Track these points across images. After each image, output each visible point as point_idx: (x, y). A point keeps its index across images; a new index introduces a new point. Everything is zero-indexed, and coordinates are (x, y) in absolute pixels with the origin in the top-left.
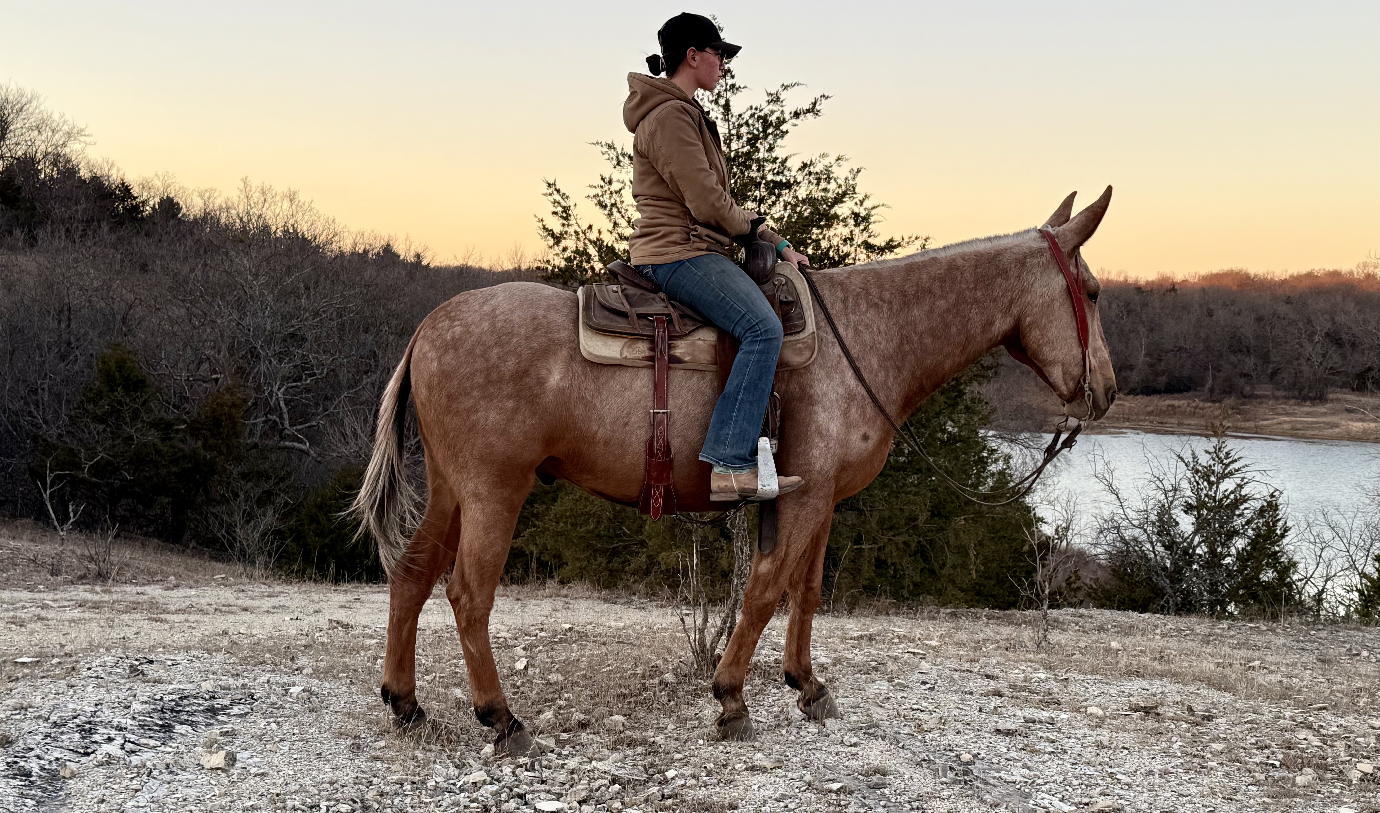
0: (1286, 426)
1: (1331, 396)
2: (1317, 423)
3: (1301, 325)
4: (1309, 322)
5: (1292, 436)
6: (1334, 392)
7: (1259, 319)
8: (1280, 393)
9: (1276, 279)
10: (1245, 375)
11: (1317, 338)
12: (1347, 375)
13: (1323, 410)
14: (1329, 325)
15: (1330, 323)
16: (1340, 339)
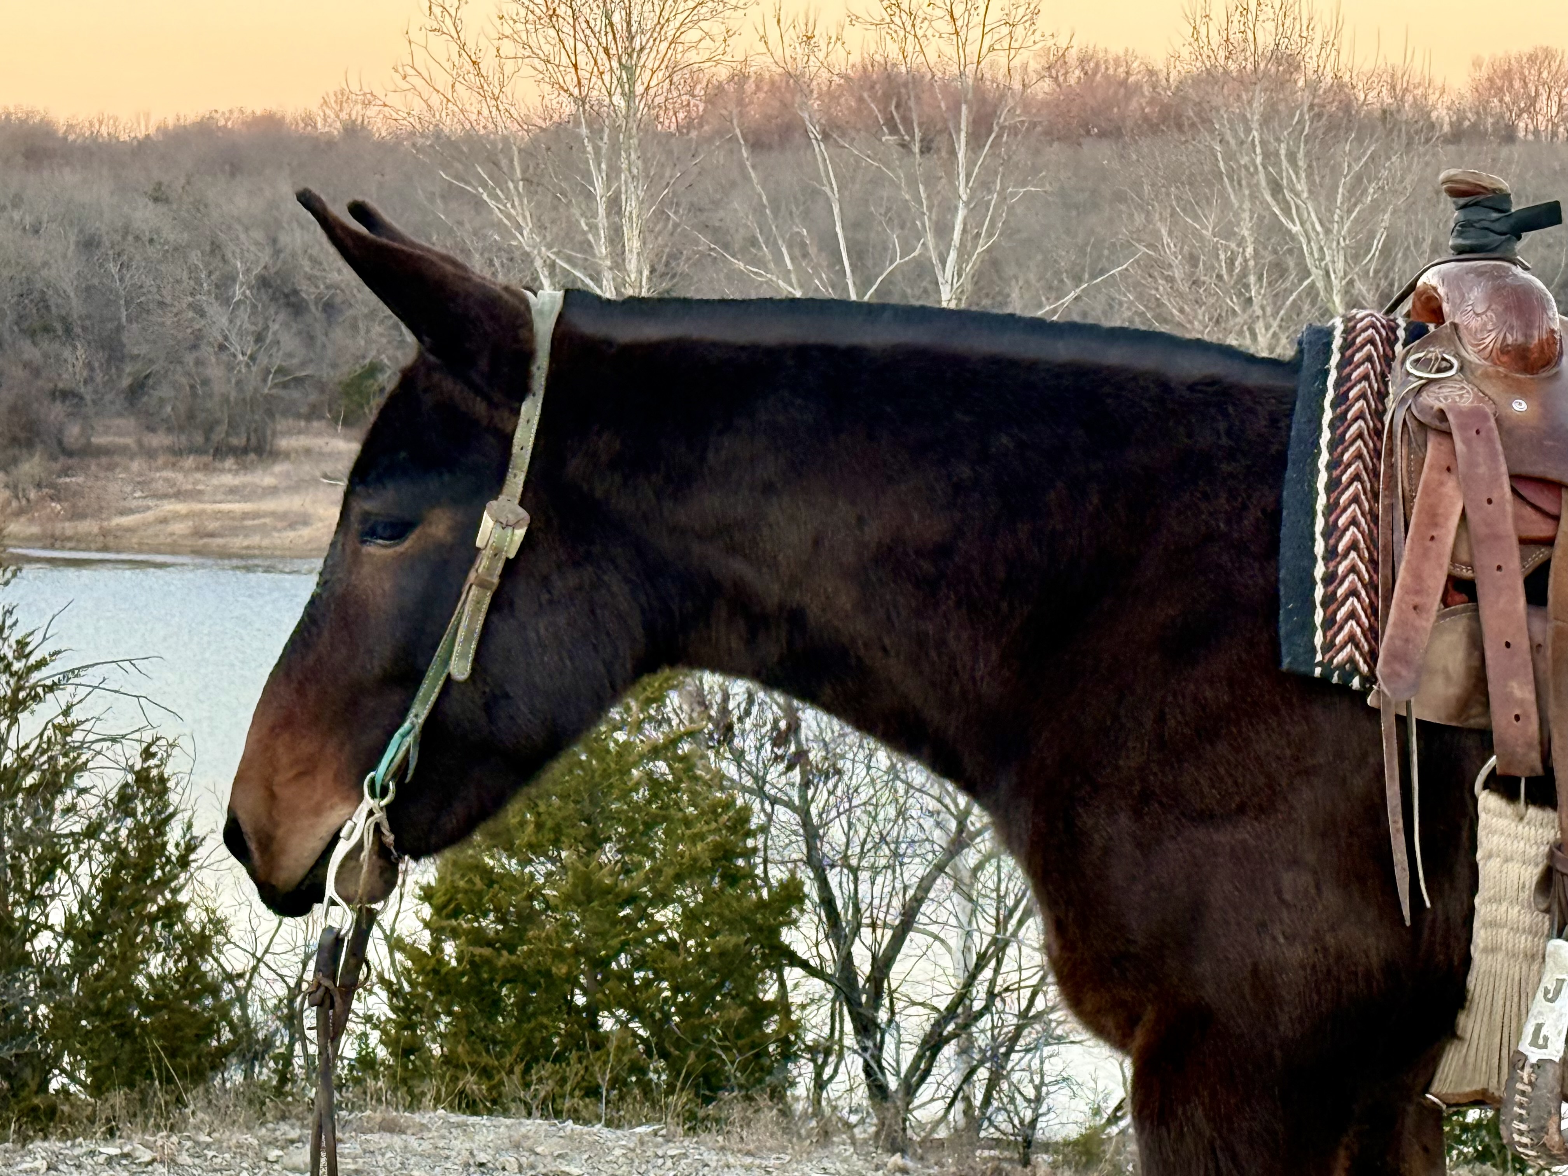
0: (180, 528)
1: (284, 443)
2: (256, 515)
3: (195, 257)
4: (216, 248)
5: (196, 552)
6: (289, 433)
7: (89, 244)
8: (159, 440)
9: (124, 137)
10: (65, 395)
11: (238, 292)
12: (321, 387)
13: (268, 480)
14: (265, 257)
15: (268, 251)
16: (296, 292)
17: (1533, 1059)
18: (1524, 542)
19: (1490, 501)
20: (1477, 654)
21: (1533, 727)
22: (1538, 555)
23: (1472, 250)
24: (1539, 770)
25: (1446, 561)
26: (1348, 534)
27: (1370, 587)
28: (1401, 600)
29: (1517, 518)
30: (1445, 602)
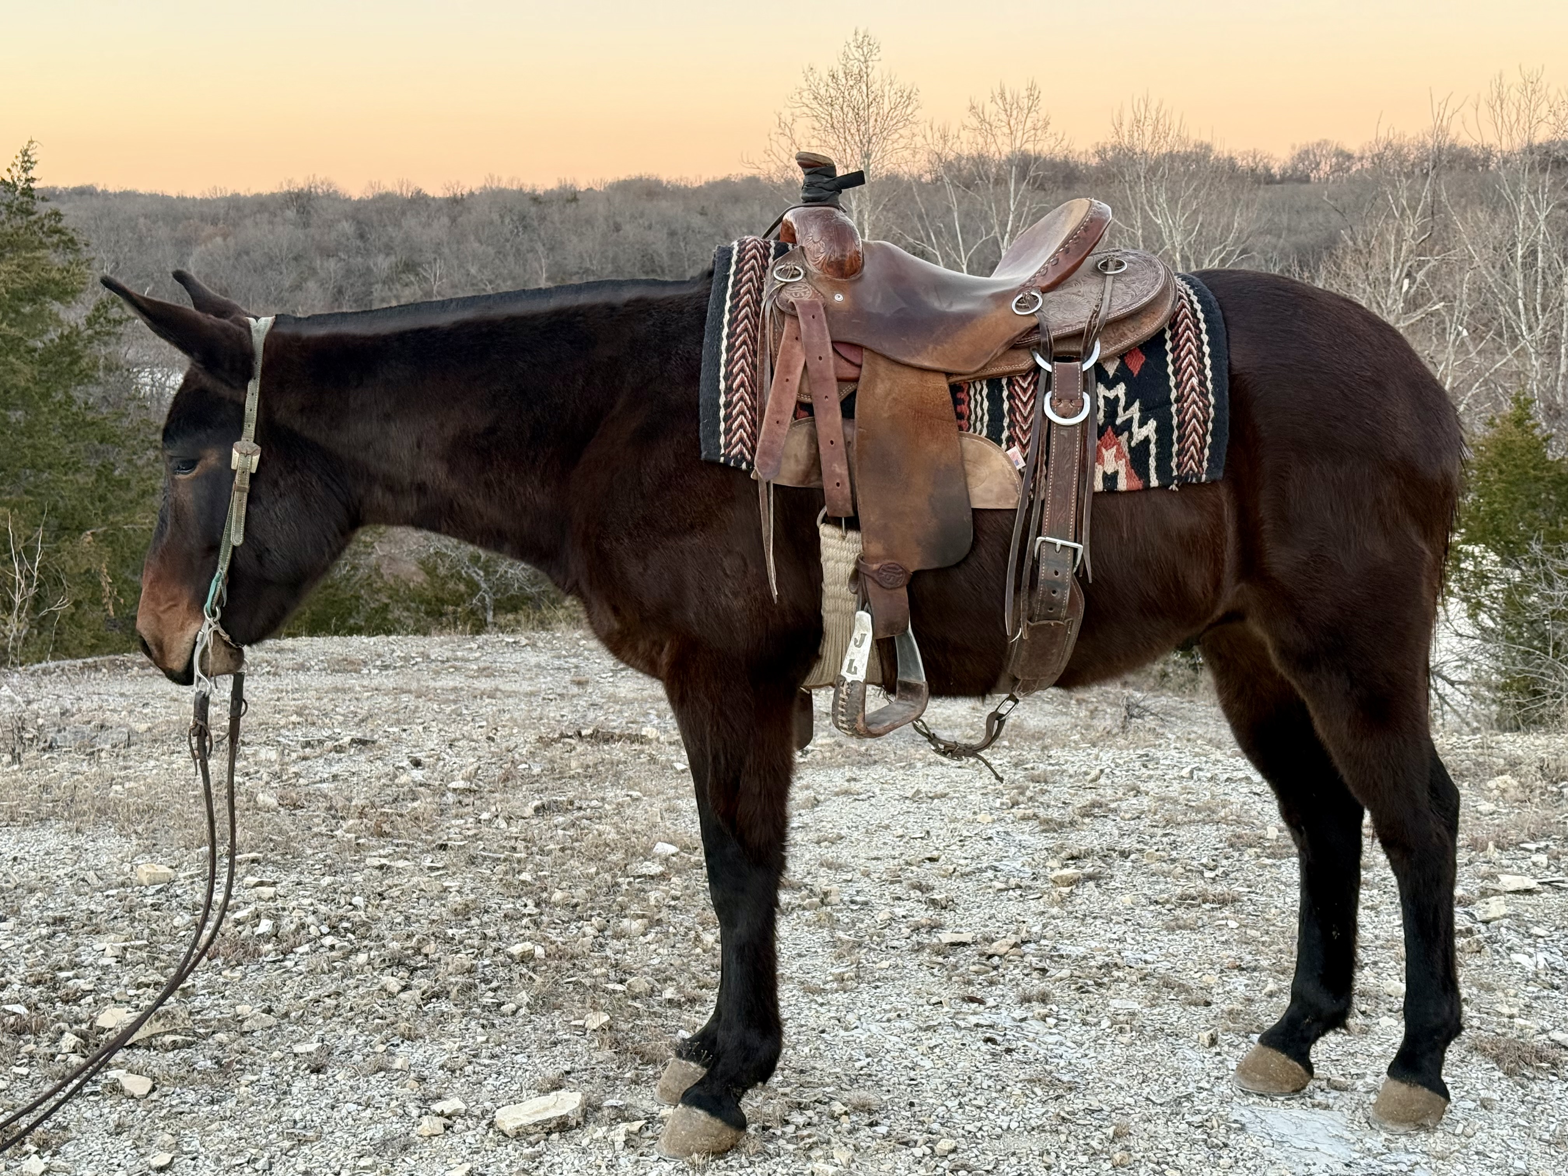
17: (849, 680)
18: (839, 380)
19: (820, 358)
20: (814, 446)
21: (847, 491)
22: (850, 388)
23: (813, 200)
24: (851, 513)
25: (795, 394)
26: (739, 378)
27: (752, 409)
28: (770, 417)
29: (836, 367)
30: (795, 416)
